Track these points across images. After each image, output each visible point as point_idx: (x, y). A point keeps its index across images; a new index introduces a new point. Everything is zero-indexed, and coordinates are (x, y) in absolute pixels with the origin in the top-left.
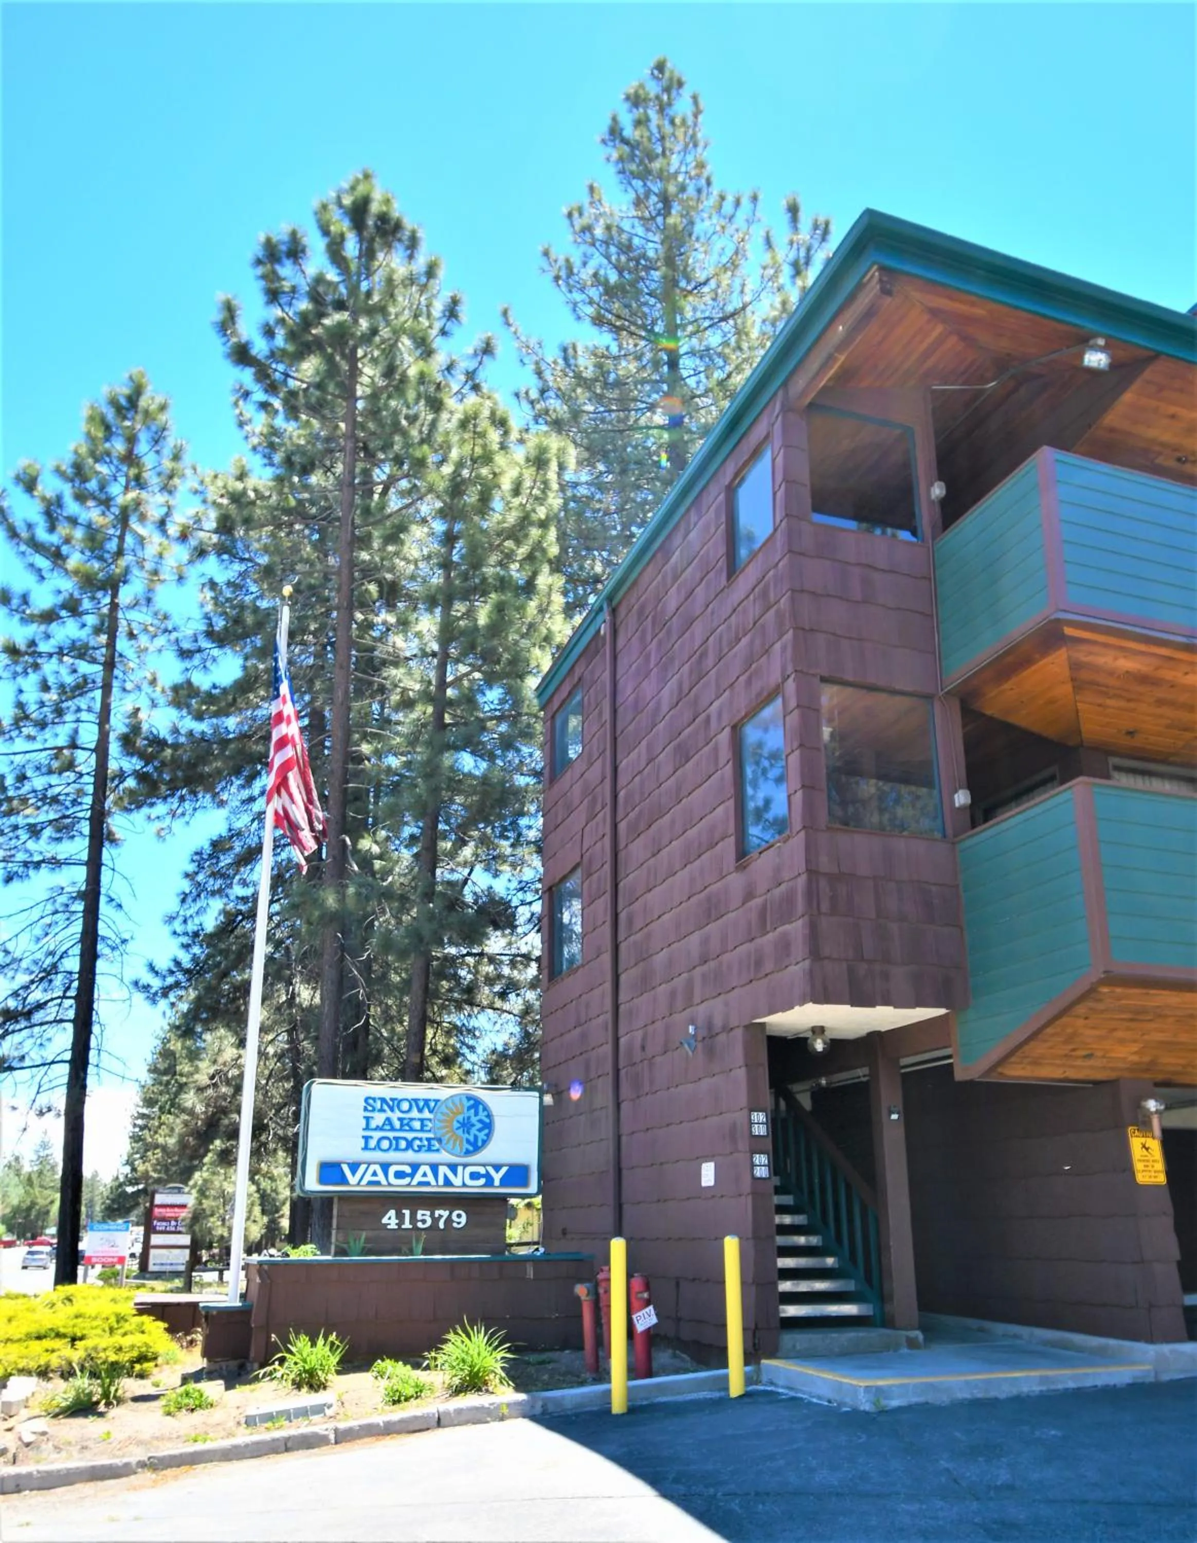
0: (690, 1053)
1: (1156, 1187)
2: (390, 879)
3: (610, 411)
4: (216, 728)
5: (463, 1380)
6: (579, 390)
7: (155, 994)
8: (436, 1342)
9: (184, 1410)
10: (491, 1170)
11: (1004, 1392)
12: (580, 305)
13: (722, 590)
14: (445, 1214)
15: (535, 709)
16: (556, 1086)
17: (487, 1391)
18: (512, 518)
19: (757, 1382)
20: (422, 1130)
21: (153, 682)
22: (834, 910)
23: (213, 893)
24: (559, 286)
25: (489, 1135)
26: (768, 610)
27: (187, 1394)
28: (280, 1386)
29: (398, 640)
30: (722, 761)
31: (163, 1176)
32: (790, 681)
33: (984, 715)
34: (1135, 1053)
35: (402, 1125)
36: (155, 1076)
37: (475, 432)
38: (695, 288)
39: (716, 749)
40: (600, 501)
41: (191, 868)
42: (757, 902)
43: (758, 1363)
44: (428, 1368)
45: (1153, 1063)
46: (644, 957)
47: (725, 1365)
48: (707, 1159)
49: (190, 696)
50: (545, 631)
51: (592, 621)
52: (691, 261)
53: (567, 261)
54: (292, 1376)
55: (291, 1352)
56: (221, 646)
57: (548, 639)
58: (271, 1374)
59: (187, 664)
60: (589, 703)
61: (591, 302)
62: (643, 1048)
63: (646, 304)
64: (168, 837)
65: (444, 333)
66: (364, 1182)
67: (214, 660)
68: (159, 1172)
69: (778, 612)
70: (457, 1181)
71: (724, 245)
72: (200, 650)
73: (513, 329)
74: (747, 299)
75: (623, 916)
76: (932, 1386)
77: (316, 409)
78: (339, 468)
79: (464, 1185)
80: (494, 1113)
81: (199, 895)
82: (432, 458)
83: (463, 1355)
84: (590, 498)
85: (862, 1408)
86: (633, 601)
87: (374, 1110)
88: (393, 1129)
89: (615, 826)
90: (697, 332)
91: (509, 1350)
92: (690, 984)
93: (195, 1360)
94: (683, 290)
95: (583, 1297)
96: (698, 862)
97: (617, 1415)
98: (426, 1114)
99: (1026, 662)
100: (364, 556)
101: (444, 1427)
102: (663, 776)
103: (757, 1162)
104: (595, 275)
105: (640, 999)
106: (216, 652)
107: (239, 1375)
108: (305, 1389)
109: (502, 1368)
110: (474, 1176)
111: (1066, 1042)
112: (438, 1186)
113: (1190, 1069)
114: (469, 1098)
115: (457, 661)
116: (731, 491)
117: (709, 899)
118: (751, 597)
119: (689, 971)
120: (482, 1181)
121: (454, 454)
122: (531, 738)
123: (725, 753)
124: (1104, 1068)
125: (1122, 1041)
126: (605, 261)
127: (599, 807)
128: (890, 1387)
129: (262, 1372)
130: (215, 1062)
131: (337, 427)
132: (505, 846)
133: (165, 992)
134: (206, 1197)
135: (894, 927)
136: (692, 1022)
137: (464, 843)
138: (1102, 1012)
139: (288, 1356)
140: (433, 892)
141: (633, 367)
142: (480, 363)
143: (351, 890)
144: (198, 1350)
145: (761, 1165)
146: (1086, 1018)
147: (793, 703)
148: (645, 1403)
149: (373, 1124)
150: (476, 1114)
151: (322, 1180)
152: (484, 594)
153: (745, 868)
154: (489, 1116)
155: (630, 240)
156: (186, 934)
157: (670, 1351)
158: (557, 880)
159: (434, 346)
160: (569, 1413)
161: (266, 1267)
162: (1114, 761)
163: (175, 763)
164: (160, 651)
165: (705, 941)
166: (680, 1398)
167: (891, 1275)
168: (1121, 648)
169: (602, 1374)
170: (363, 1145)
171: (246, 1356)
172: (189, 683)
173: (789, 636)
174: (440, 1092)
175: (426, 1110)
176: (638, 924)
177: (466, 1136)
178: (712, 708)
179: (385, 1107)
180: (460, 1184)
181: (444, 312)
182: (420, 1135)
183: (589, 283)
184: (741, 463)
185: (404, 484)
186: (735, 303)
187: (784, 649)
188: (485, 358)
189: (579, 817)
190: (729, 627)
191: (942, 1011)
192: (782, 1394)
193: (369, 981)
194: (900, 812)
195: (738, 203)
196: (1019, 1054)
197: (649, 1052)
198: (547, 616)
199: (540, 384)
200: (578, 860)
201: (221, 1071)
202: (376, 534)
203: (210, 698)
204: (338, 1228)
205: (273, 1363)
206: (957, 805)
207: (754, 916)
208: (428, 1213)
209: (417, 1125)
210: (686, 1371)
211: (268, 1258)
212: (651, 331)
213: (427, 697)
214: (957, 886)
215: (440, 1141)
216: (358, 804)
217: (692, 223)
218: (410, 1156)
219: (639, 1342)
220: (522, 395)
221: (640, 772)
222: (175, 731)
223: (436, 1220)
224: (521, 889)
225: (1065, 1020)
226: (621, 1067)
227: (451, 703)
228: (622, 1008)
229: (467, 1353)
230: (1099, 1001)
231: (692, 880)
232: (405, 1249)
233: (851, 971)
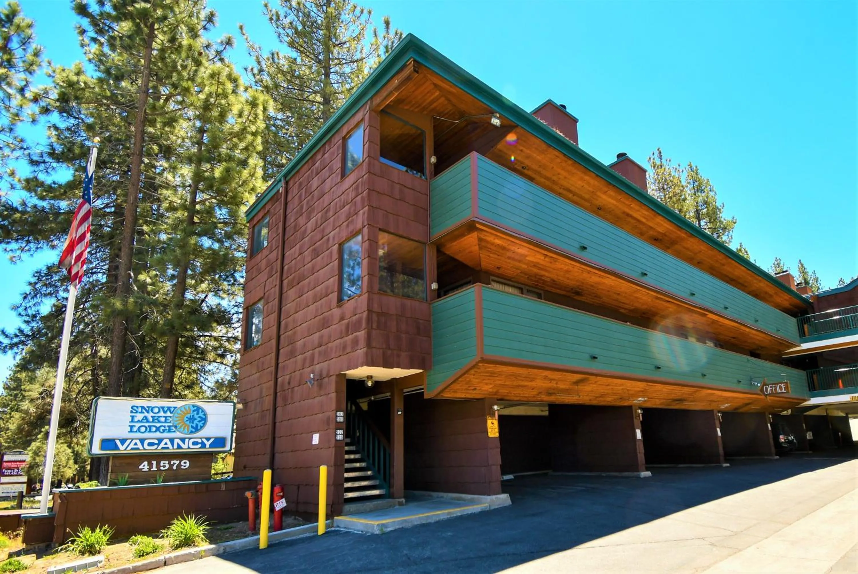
0: (311, 386)
1: (496, 438)
2: (157, 296)
3: (295, 89)
4: (52, 206)
5: (180, 542)
6: (279, 75)
7: (6, 347)
8: (167, 525)
9: (8, 572)
10: (204, 440)
11: (432, 520)
12: (282, 35)
13: (338, 183)
14: (177, 462)
15: (245, 222)
16: (245, 400)
17: (194, 545)
18: (237, 128)
19: (333, 527)
20: (165, 422)
21: (12, 174)
22: (378, 327)
23: (46, 295)
24: (271, 23)
25: (204, 424)
26: (357, 196)
27: (10, 564)
28: (72, 554)
29: (169, 176)
30: (334, 259)
31: (11, 445)
32: (366, 228)
33: (445, 254)
34: (490, 388)
35: (153, 420)
36: (8, 391)
37: (218, 82)
38: (340, 44)
39: (331, 253)
40: (287, 130)
41: (34, 280)
42: (346, 321)
43: (333, 519)
44: (163, 537)
45: (497, 392)
46: (292, 342)
47: (317, 521)
48: (316, 432)
49: (37, 186)
50: (252, 186)
51: (275, 186)
52: (338, 31)
53: (277, 13)
54: (79, 549)
55: (79, 537)
56: (58, 162)
57: (253, 189)
58: (66, 548)
59: (36, 168)
60: (272, 223)
61: (288, 35)
62: (289, 383)
63: (315, 44)
64: (18, 262)
65: (205, 28)
66: (129, 448)
67: (54, 168)
68: (9, 443)
69: (362, 197)
70: (185, 446)
71: (354, 29)
72: (44, 162)
73: (245, 37)
74: (364, 56)
75: (283, 323)
76: (405, 521)
77: (127, 48)
78: (140, 82)
79: (189, 448)
80: (208, 414)
81: (36, 296)
82: (194, 89)
83: (182, 530)
84: (283, 127)
85: (375, 533)
86: (297, 179)
87: (137, 412)
88: (148, 421)
89: (282, 281)
90: (339, 64)
91: (207, 525)
92: (313, 356)
93: (18, 544)
94: (333, 43)
95: (249, 497)
96: (320, 302)
97: (262, 549)
98: (168, 414)
99: (462, 235)
100: (151, 130)
101: (168, 565)
102: (306, 262)
103: (338, 433)
104: (291, 23)
105: (289, 361)
106: (55, 165)
107: (47, 550)
108: (86, 555)
109: (204, 534)
110: (194, 443)
111: (467, 384)
112: (173, 449)
113: (509, 395)
114: (194, 406)
115: (203, 192)
116: (345, 140)
117: (324, 318)
118: (351, 188)
119: (313, 350)
120: (199, 446)
121: (207, 89)
122: (242, 235)
123: (335, 256)
124: (480, 394)
125: (487, 384)
126: (296, 19)
127: (274, 273)
128: (387, 523)
129: (60, 548)
130: (43, 385)
131: (140, 61)
132: (225, 285)
133: (12, 346)
134: (38, 456)
135: (403, 336)
136: (313, 372)
137: (202, 282)
138: (480, 373)
139: (77, 539)
140: (183, 304)
141: (307, 71)
142: (225, 48)
143: (131, 300)
144: (20, 539)
145: (340, 435)
146: (474, 375)
147: (366, 238)
148: (277, 542)
149: (136, 419)
150: (198, 414)
151: (102, 448)
152: (220, 161)
153: (341, 306)
154: (205, 414)
155: (309, 13)
156: (27, 315)
157: (293, 517)
158: (251, 304)
159: (200, 33)
160: (237, 551)
161: (64, 494)
162: (492, 278)
163: (22, 222)
164: (17, 159)
165: (321, 337)
166: (294, 538)
167: (393, 477)
168: (496, 235)
169: (256, 530)
170: (129, 430)
171: (51, 540)
172: (36, 178)
173: (367, 208)
174: (178, 403)
175: (168, 412)
176: (290, 327)
177: (191, 424)
178: (331, 234)
179: (144, 411)
180: (187, 447)
181: (206, 18)
182: (164, 424)
183: (287, 26)
184: (350, 129)
185: (179, 98)
186: (357, 56)
187: (364, 213)
188: (227, 46)
189: (263, 276)
190: (340, 200)
191: (421, 371)
192: (342, 531)
193: (142, 347)
194: (416, 288)
195: (362, 12)
196: (449, 388)
197: (292, 385)
198: (254, 178)
199: (259, 67)
200: (262, 295)
201: (47, 390)
202: (159, 120)
203: (50, 189)
204: (112, 472)
205: (68, 543)
206: (432, 288)
207: (344, 328)
208: (167, 462)
209: (163, 419)
210: (300, 525)
211: (67, 489)
212: (317, 57)
213: (184, 207)
214: (430, 321)
215: (176, 427)
216: (140, 256)
217: (340, 14)
218: (158, 435)
219: (277, 516)
220: (249, 70)
221: (295, 259)
222: (24, 204)
223: (171, 466)
224: (237, 306)
225: (466, 375)
226: (278, 391)
227: (198, 212)
228: (280, 365)
229: (184, 529)
230: (479, 369)
231: (317, 310)
232: (152, 480)
233: (384, 354)
